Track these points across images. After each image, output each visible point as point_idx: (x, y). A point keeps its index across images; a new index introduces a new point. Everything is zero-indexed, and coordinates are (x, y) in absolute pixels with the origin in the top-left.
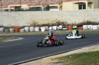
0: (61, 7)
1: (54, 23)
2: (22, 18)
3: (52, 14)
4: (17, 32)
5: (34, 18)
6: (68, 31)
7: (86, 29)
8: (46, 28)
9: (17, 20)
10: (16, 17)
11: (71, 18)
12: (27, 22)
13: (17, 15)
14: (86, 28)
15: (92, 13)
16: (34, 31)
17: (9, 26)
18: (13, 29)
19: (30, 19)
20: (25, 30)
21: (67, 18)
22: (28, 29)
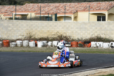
1: (55, 37)
2: (17, 29)
3: (56, 26)
4: (6, 46)
5: (32, 30)
7: (95, 47)
8: (43, 42)
9: (10, 31)
10: (9, 27)
11: (79, 32)
13: (10, 25)
15: (106, 26)
16: (28, 46)
18: (1, 42)
19: (27, 31)
20: (16, 44)
21: (75, 32)
22: (20, 43)
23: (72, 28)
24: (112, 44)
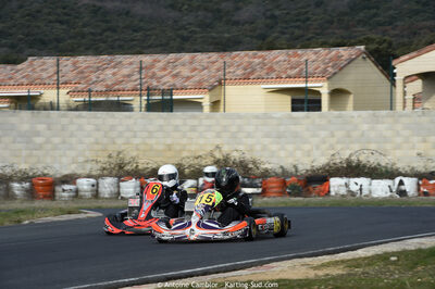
0: (215, 105)
2: (64, 142)
3: (193, 129)
4: (45, 197)
5: (114, 143)
6: (265, 199)
7: (343, 196)
9: (40, 147)
10: (38, 134)
11: (274, 147)
12: (81, 159)
13: (41, 127)
14: (343, 191)
15: (365, 127)
16: (117, 195)
17: (8, 171)
18: (27, 185)
19: (96, 147)
20: (77, 191)
21: (258, 147)
22: (90, 187)
23: (249, 135)
24: (401, 183)
